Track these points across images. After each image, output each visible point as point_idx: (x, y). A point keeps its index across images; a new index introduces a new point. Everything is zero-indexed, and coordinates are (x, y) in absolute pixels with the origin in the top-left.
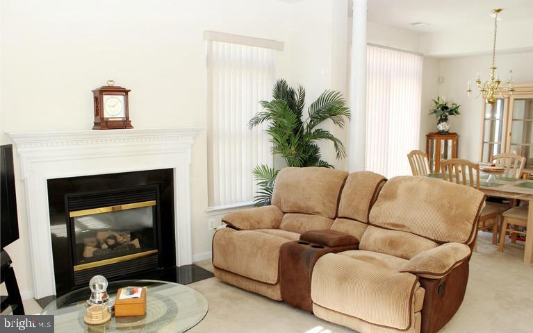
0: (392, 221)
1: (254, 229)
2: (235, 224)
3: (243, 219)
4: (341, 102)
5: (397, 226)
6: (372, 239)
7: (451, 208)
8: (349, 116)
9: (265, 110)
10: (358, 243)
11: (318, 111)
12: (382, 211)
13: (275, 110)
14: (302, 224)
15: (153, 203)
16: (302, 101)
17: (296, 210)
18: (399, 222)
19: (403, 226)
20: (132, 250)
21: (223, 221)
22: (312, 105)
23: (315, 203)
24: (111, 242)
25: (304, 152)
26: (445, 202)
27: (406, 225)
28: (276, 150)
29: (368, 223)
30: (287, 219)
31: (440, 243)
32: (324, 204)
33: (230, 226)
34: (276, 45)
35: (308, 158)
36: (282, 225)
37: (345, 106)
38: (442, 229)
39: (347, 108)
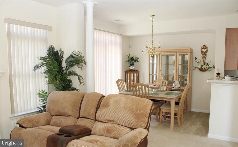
0: (108, 118)
1: (35, 127)
2: (24, 125)
3: (28, 122)
4: (82, 57)
5: (110, 121)
6: (98, 129)
7: (137, 110)
8: (85, 64)
9: (42, 61)
10: (91, 131)
11: (70, 62)
12: (102, 113)
13: (48, 61)
14: (61, 122)
16: (62, 57)
17: (58, 114)
18: (111, 119)
19: (113, 121)
21: (17, 123)
22: (67, 59)
23: (68, 111)
26: (134, 107)
27: (115, 120)
29: (96, 120)
30: (54, 119)
31: (132, 129)
32: (72, 111)
33: (21, 126)
34: (48, 28)
35: (66, 86)
36: (51, 123)
37: (84, 59)
38: (133, 121)
39: (85, 60)
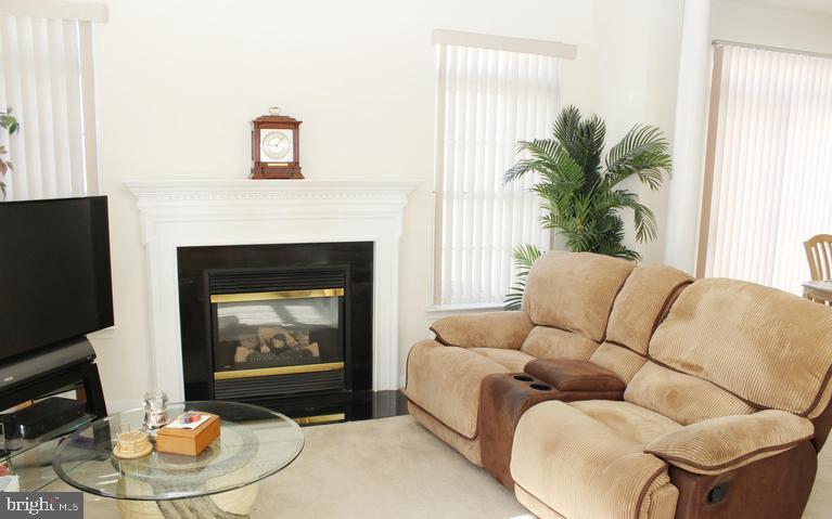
0: (684, 357)
1: (473, 346)
2: (444, 337)
3: (456, 329)
4: (660, 145)
5: (690, 366)
6: (643, 385)
7: (782, 345)
8: (669, 169)
9: (529, 155)
10: (624, 389)
11: (622, 160)
12: (673, 338)
13: (546, 156)
14: (550, 346)
15: (341, 292)
16: (600, 142)
17: (549, 321)
18: (694, 362)
19: (700, 369)
20: (307, 358)
21: (431, 329)
22: (612, 151)
23: (575, 315)
24: (278, 344)
25: (598, 227)
26: (773, 332)
27: (705, 367)
28: (553, 222)
29: (647, 357)
30: (537, 336)
31: (757, 408)
32: (587, 315)
33: (438, 339)
34: (565, 51)
36: (525, 346)
37: (665, 153)
38: (761, 382)
39: (667, 156)
